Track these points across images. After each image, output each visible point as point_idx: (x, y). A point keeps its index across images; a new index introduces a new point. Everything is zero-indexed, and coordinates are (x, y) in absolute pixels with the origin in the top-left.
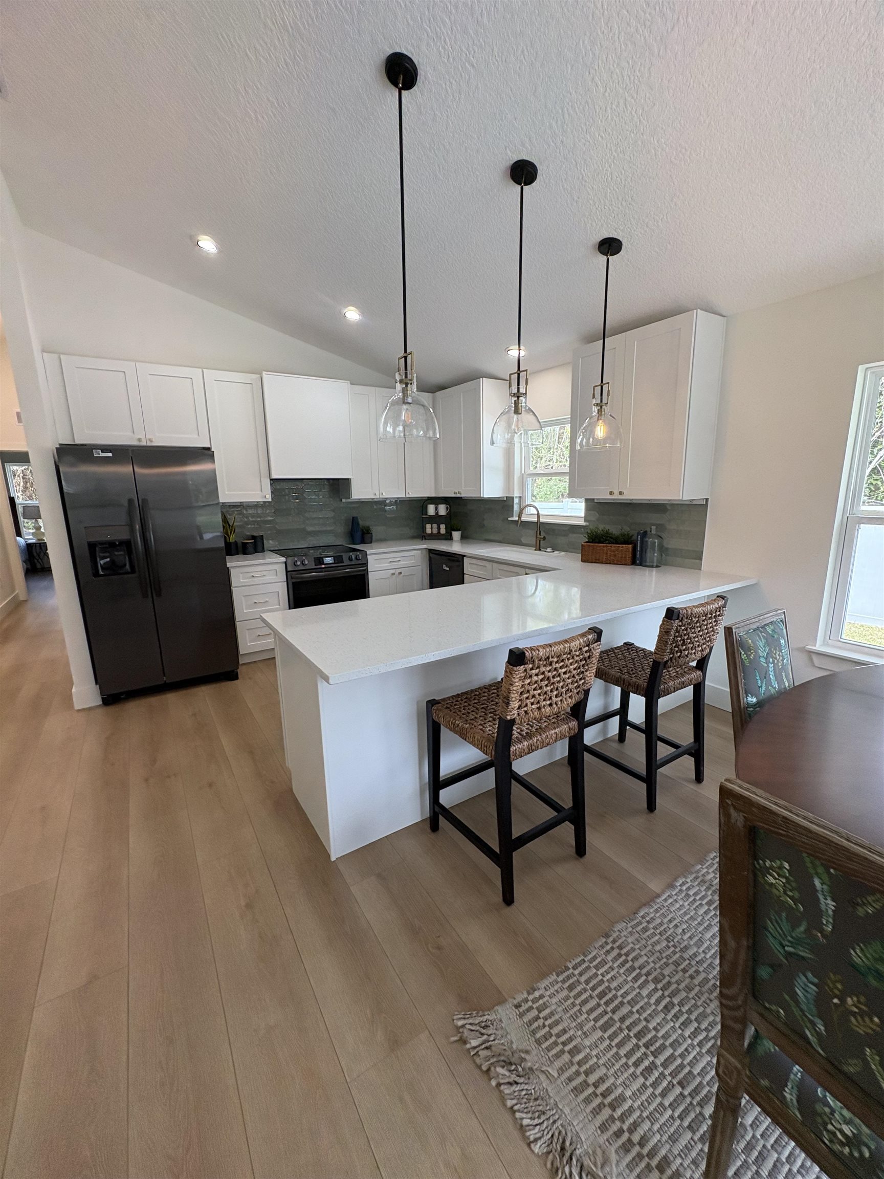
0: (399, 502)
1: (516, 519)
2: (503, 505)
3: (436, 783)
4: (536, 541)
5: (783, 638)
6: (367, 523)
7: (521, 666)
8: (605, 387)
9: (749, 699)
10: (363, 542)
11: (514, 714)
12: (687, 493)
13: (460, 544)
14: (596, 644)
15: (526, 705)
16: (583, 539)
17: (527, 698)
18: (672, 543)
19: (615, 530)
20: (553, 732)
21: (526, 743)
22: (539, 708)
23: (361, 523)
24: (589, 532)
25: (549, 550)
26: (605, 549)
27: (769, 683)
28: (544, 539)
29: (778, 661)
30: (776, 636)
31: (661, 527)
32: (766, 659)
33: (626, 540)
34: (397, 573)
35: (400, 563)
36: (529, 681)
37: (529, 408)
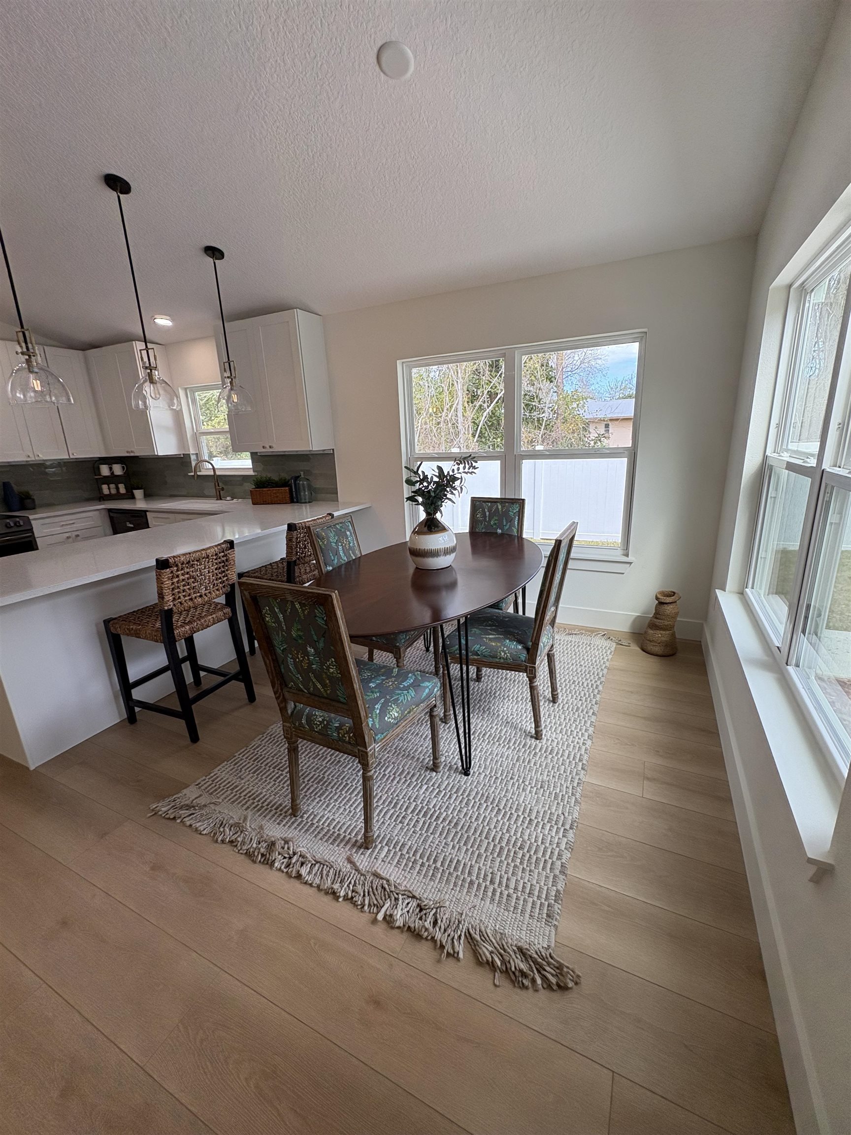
0: (61, 464)
1: (193, 474)
2: (181, 462)
3: (126, 686)
4: (216, 493)
5: (349, 530)
6: (24, 489)
7: (167, 569)
8: (232, 364)
9: (328, 568)
10: (23, 508)
11: (170, 605)
12: (316, 445)
13: (144, 502)
14: (230, 551)
15: (179, 598)
16: (250, 486)
17: (179, 592)
18: (319, 484)
19: (275, 477)
20: (210, 617)
21: (187, 627)
22: (191, 599)
23: (15, 488)
24: (255, 479)
25: (228, 498)
26: (269, 492)
27: (340, 557)
28: (223, 489)
29: (345, 545)
30: (343, 530)
31: (308, 472)
32: (336, 543)
33: (284, 483)
34: (74, 536)
35: (75, 525)
36: (177, 579)
37: (163, 380)
